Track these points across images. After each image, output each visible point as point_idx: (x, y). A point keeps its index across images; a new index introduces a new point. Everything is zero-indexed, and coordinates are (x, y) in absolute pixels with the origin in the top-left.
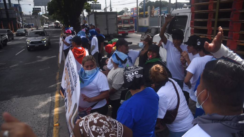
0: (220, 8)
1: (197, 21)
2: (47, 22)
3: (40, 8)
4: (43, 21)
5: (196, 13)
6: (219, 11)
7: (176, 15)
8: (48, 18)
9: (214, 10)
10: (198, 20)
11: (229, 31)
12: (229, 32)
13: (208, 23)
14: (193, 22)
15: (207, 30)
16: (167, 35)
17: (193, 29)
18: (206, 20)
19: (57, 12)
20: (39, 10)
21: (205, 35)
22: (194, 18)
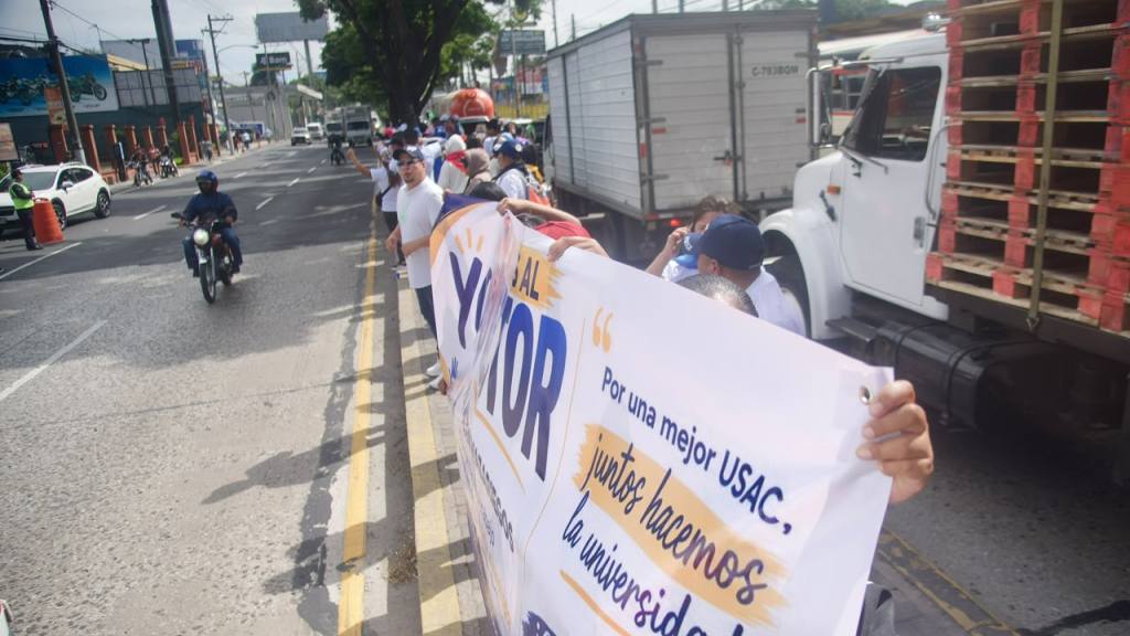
0: (1066, 23)
1: (975, 85)
2: (314, 111)
3: (286, 55)
4: (298, 111)
5: (969, 50)
6: (1063, 35)
7: (895, 66)
8: (319, 96)
9: (1042, 33)
10: (977, 82)
11: (1106, 124)
12: (1109, 129)
13: (1019, 92)
14: (956, 90)
15: (1017, 124)
16: (853, 159)
17: (960, 123)
18: (1010, 79)
19: (362, 74)
20: (283, 60)
21: (1009, 148)
22: (959, 74)
